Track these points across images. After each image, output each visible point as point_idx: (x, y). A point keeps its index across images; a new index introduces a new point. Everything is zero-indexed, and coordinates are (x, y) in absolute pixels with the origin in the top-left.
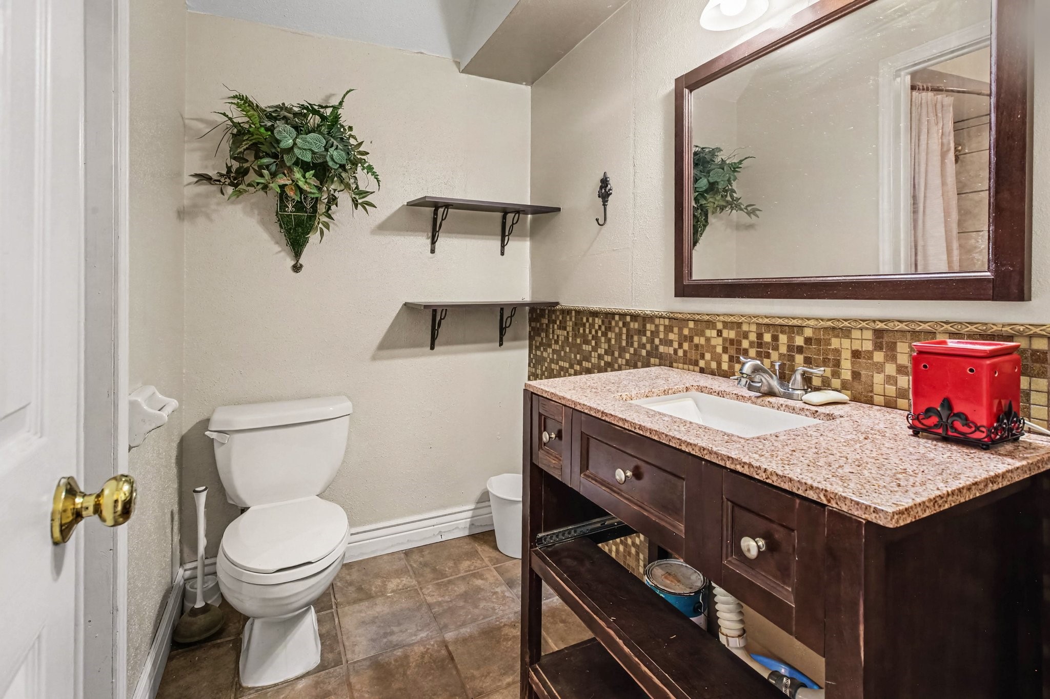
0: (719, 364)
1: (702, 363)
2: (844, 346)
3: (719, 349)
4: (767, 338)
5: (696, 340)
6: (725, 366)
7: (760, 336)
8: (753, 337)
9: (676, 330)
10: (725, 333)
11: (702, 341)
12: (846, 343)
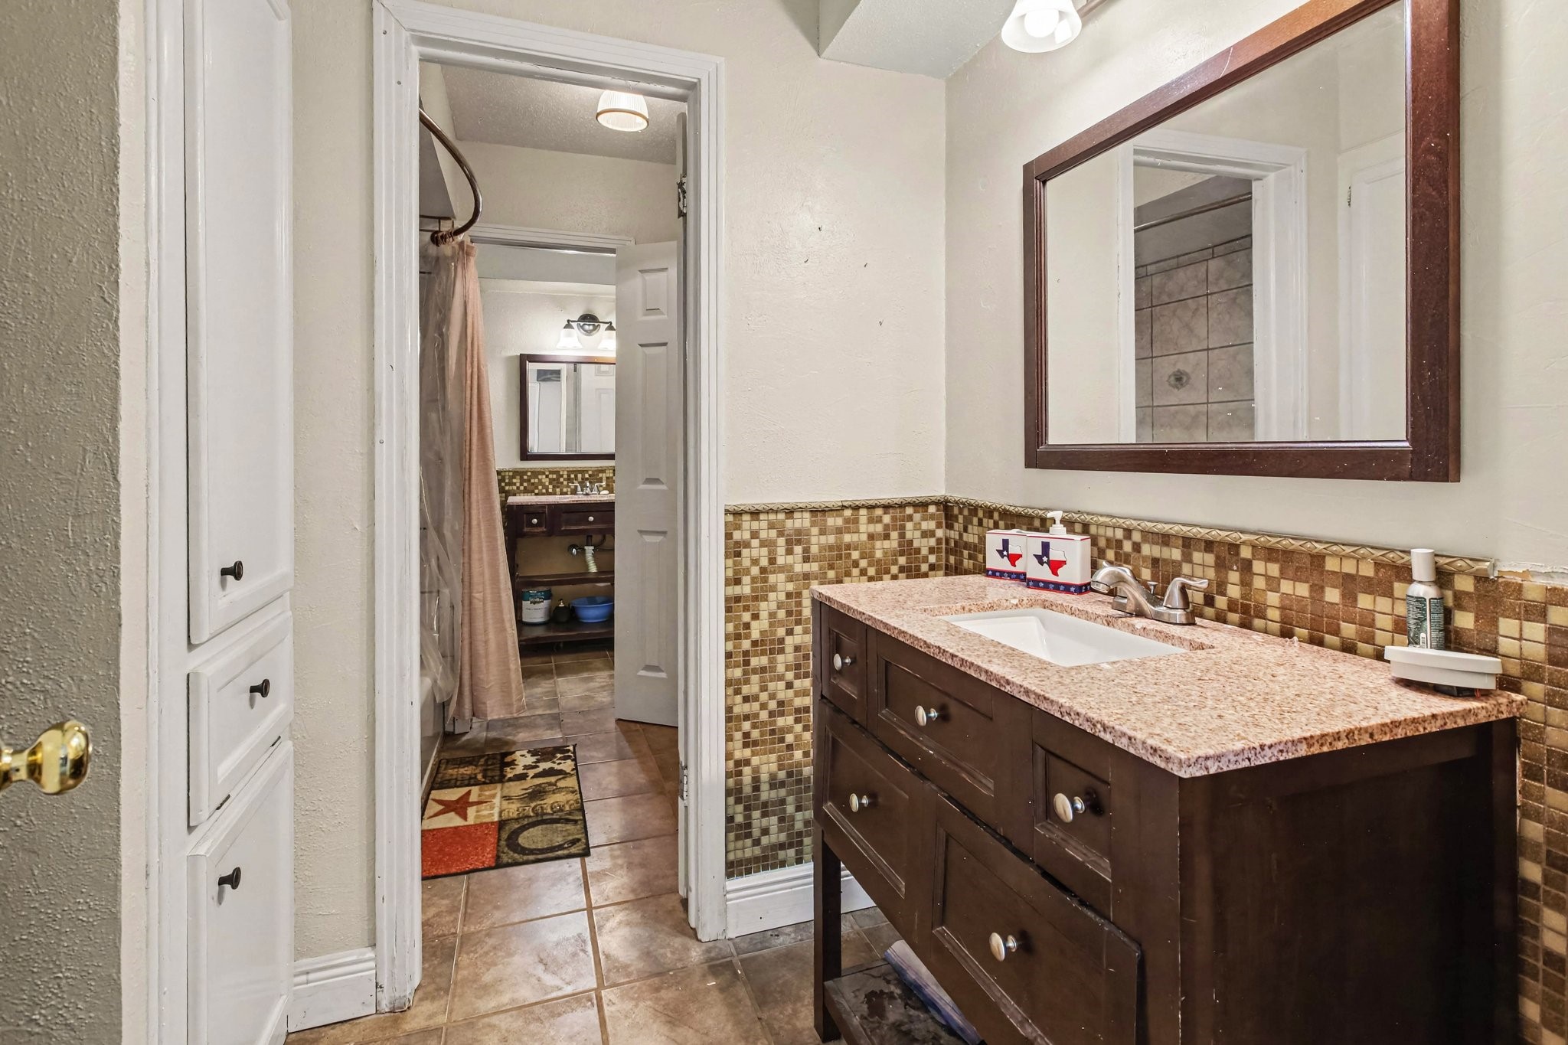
0: (547, 490)
1: (537, 491)
2: (603, 476)
3: (547, 484)
4: (572, 476)
5: (532, 481)
6: (550, 491)
7: (569, 476)
8: (565, 476)
9: (518, 477)
10: (550, 476)
11: (537, 481)
12: (604, 475)
